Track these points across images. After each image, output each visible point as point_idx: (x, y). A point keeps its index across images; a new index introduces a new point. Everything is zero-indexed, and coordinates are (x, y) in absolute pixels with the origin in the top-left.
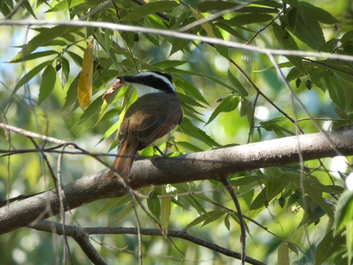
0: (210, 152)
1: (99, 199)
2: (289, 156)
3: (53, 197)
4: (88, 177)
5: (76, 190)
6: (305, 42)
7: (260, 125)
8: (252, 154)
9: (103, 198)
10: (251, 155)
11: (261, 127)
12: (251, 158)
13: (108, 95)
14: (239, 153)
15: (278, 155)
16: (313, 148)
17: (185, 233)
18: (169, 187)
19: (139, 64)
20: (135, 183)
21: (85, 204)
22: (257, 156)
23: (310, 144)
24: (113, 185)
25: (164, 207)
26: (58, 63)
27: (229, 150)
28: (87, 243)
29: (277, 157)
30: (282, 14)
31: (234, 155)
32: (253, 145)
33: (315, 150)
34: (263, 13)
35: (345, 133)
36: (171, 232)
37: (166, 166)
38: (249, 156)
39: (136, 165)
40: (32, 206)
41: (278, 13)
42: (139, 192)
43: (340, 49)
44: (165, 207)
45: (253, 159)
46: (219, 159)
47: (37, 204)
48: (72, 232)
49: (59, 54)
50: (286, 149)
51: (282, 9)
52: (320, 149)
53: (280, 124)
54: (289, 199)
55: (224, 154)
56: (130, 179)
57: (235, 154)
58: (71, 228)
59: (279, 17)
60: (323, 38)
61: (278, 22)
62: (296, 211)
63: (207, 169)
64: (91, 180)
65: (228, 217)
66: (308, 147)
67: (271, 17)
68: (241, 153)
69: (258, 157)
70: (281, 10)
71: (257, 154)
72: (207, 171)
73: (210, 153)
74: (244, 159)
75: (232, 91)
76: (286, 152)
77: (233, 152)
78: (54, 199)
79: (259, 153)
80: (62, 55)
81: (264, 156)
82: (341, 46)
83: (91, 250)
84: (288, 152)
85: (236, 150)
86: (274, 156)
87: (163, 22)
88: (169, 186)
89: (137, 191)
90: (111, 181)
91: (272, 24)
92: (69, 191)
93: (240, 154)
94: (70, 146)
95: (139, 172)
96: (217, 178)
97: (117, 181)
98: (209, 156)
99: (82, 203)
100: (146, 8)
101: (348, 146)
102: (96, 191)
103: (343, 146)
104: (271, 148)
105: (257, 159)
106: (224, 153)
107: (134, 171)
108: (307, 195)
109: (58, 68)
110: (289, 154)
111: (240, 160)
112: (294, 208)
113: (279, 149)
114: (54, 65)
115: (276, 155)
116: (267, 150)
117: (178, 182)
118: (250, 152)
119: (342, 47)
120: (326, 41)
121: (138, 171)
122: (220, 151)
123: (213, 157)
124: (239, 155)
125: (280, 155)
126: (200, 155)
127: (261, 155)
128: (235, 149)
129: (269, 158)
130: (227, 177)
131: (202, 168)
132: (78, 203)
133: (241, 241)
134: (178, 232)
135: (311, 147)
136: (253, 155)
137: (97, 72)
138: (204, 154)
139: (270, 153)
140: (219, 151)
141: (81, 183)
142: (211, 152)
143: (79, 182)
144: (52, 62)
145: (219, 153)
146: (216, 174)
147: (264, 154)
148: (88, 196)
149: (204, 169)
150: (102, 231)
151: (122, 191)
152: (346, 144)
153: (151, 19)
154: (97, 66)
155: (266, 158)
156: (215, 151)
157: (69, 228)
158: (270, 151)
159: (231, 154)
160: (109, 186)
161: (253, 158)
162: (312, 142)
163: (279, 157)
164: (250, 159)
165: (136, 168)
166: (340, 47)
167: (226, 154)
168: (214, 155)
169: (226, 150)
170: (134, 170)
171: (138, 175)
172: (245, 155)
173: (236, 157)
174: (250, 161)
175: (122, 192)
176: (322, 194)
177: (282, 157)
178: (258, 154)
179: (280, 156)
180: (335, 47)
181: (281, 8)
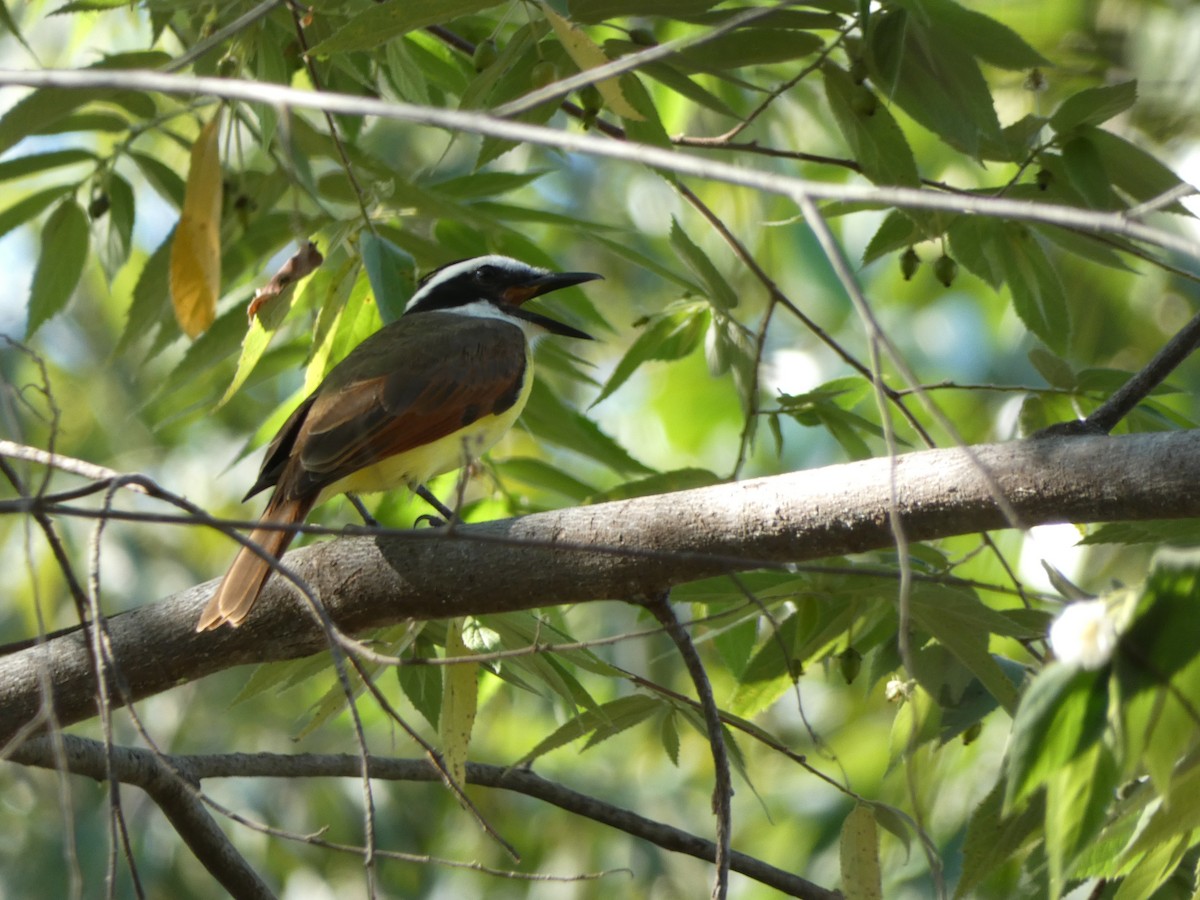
0: (613, 506)
1: (233, 663)
2: (878, 522)
3: (78, 658)
4: (198, 590)
5: (155, 633)
6: (931, 127)
7: (778, 406)
8: (753, 515)
9: (247, 662)
10: (751, 520)
11: (782, 411)
12: (750, 528)
13: (266, 301)
14: (710, 512)
15: (842, 519)
16: (958, 496)
17: (527, 771)
18: (470, 631)
19: (370, 197)
20: (356, 612)
21: (185, 683)
22: (771, 522)
23: (949, 485)
24: (281, 618)
25: (453, 693)
26: (98, 194)
27: (674, 502)
28: (192, 808)
29: (837, 525)
30: (857, 33)
31: (693, 520)
32: (757, 486)
33: (966, 503)
34: (790, 30)
35: (1067, 446)
36: (480, 771)
37: (463, 554)
38: (743, 522)
39: (360, 549)
40: (4, 689)
41: (838, 30)
42: (364, 645)
43: (1049, 150)
44: (456, 692)
45: (757, 534)
46: (641, 531)
47: (21, 682)
48: (141, 770)
49: (102, 163)
50: (869, 501)
51: (856, 14)
52: (983, 499)
53: (848, 403)
54: (877, 656)
55: (659, 516)
56: (340, 597)
57: (697, 516)
58: (138, 757)
59: (842, 43)
60: (992, 116)
61: (842, 59)
62: (901, 698)
63: (600, 565)
64: (207, 599)
65: (673, 717)
66: (942, 492)
67: (817, 43)
68: (716, 511)
69: (775, 525)
70: (850, 20)
71: (769, 515)
72: (603, 572)
73: (611, 513)
74: (727, 531)
75: (685, 290)
76: (868, 510)
77: (689, 508)
78: (80, 663)
79: (778, 512)
80: (110, 165)
81: (792, 521)
82: (1055, 139)
83: (208, 830)
84: (877, 510)
85: (700, 502)
86: (828, 524)
87: (453, 54)
88: (471, 625)
89: (359, 642)
90: (273, 604)
91: (822, 66)
92: (132, 638)
93: (714, 515)
94: (132, 486)
95: (370, 575)
96: (635, 597)
97: (295, 605)
98: (606, 520)
99: (176, 679)
100: (393, 13)
101: (1077, 491)
102: (225, 639)
103: (1061, 490)
104: (818, 496)
105: (771, 533)
106: (658, 511)
107: (354, 570)
108: (938, 643)
109: (98, 209)
110: (877, 517)
111: (713, 537)
112: (894, 686)
113: (845, 498)
114: (84, 200)
115: (836, 518)
116: (805, 502)
117: (501, 609)
118: (747, 508)
119: (1055, 144)
120: (1004, 125)
121: (365, 571)
122: (643, 503)
123: (622, 525)
124: (711, 519)
125: (848, 518)
126: (577, 518)
127: (785, 518)
128: (696, 498)
129: (810, 530)
130: (668, 592)
131: (583, 562)
132: (161, 680)
133: (716, 811)
134: (502, 770)
135: (952, 494)
136: (758, 520)
137: (234, 218)
138: (590, 515)
139: (815, 513)
140: (640, 505)
141: (172, 609)
142: (616, 506)
143: (166, 608)
144: (74, 188)
145: (642, 511)
146: (632, 583)
147: (795, 514)
148: (196, 655)
149: (592, 565)
150: (244, 767)
151: (314, 638)
152: (1072, 484)
153: (413, 46)
154: (233, 198)
155: (799, 529)
156: (627, 506)
157: (130, 758)
158: (815, 506)
159: (682, 514)
160: (269, 620)
161: (755, 530)
162: (958, 476)
163: (843, 526)
164: (747, 532)
165: (360, 560)
166: (1050, 145)
167: (666, 514)
168: (626, 517)
169: (664, 500)
170: (352, 568)
171: (366, 584)
172: (728, 519)
173: (700, 525)
174: (746, 540)
175: (311, 643)
176: (986, 641)
177: (853, 525)
178: (774, 515)
179: (849, 523)
180: (1032, 143)
181: (849, 12)
